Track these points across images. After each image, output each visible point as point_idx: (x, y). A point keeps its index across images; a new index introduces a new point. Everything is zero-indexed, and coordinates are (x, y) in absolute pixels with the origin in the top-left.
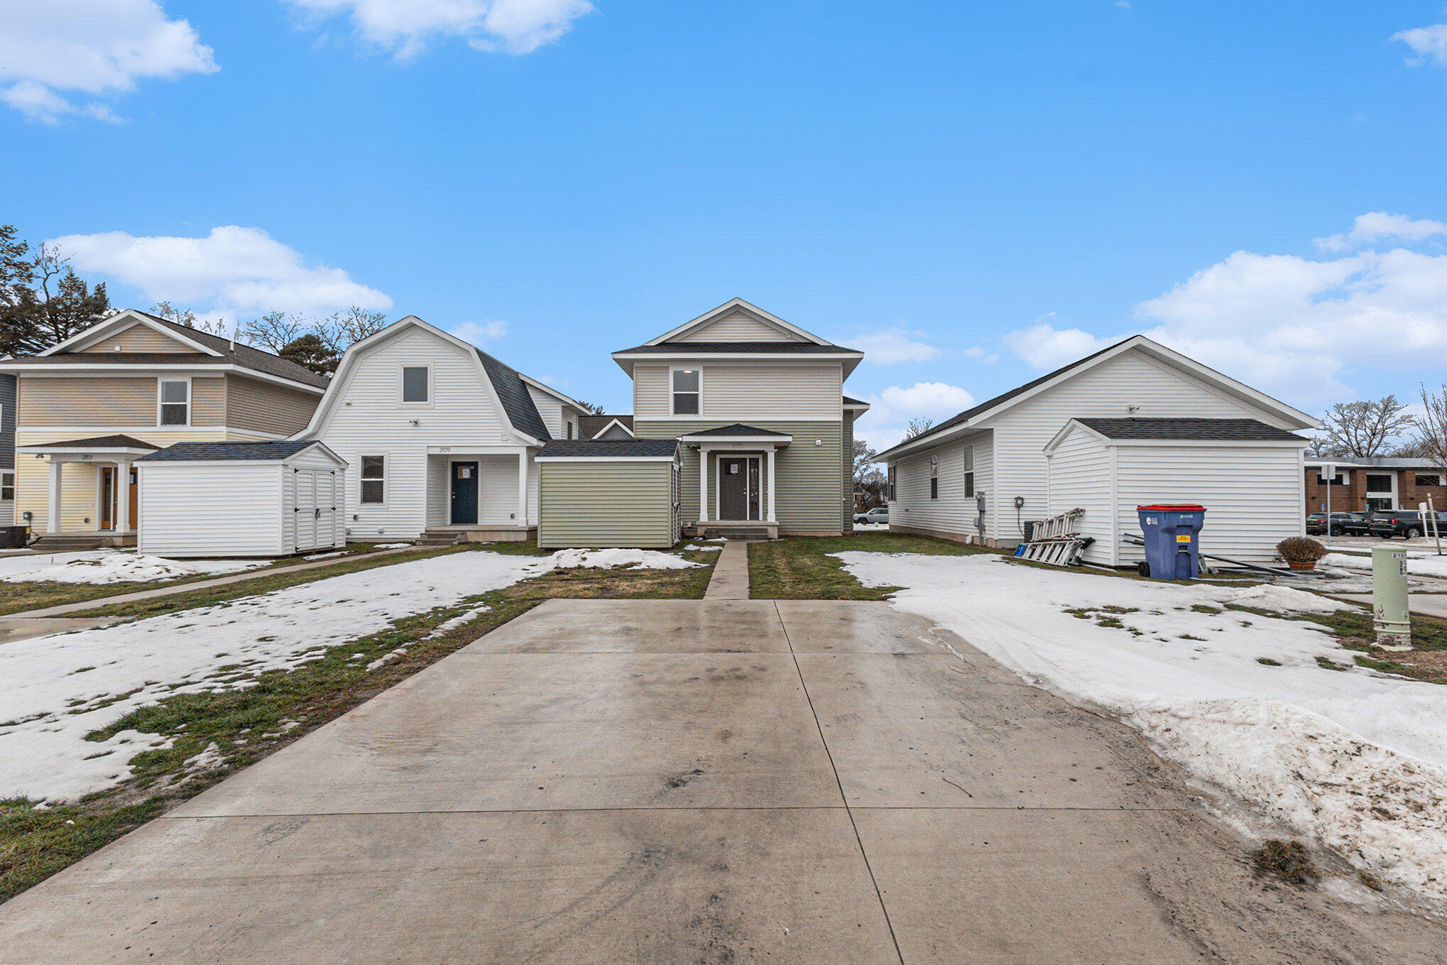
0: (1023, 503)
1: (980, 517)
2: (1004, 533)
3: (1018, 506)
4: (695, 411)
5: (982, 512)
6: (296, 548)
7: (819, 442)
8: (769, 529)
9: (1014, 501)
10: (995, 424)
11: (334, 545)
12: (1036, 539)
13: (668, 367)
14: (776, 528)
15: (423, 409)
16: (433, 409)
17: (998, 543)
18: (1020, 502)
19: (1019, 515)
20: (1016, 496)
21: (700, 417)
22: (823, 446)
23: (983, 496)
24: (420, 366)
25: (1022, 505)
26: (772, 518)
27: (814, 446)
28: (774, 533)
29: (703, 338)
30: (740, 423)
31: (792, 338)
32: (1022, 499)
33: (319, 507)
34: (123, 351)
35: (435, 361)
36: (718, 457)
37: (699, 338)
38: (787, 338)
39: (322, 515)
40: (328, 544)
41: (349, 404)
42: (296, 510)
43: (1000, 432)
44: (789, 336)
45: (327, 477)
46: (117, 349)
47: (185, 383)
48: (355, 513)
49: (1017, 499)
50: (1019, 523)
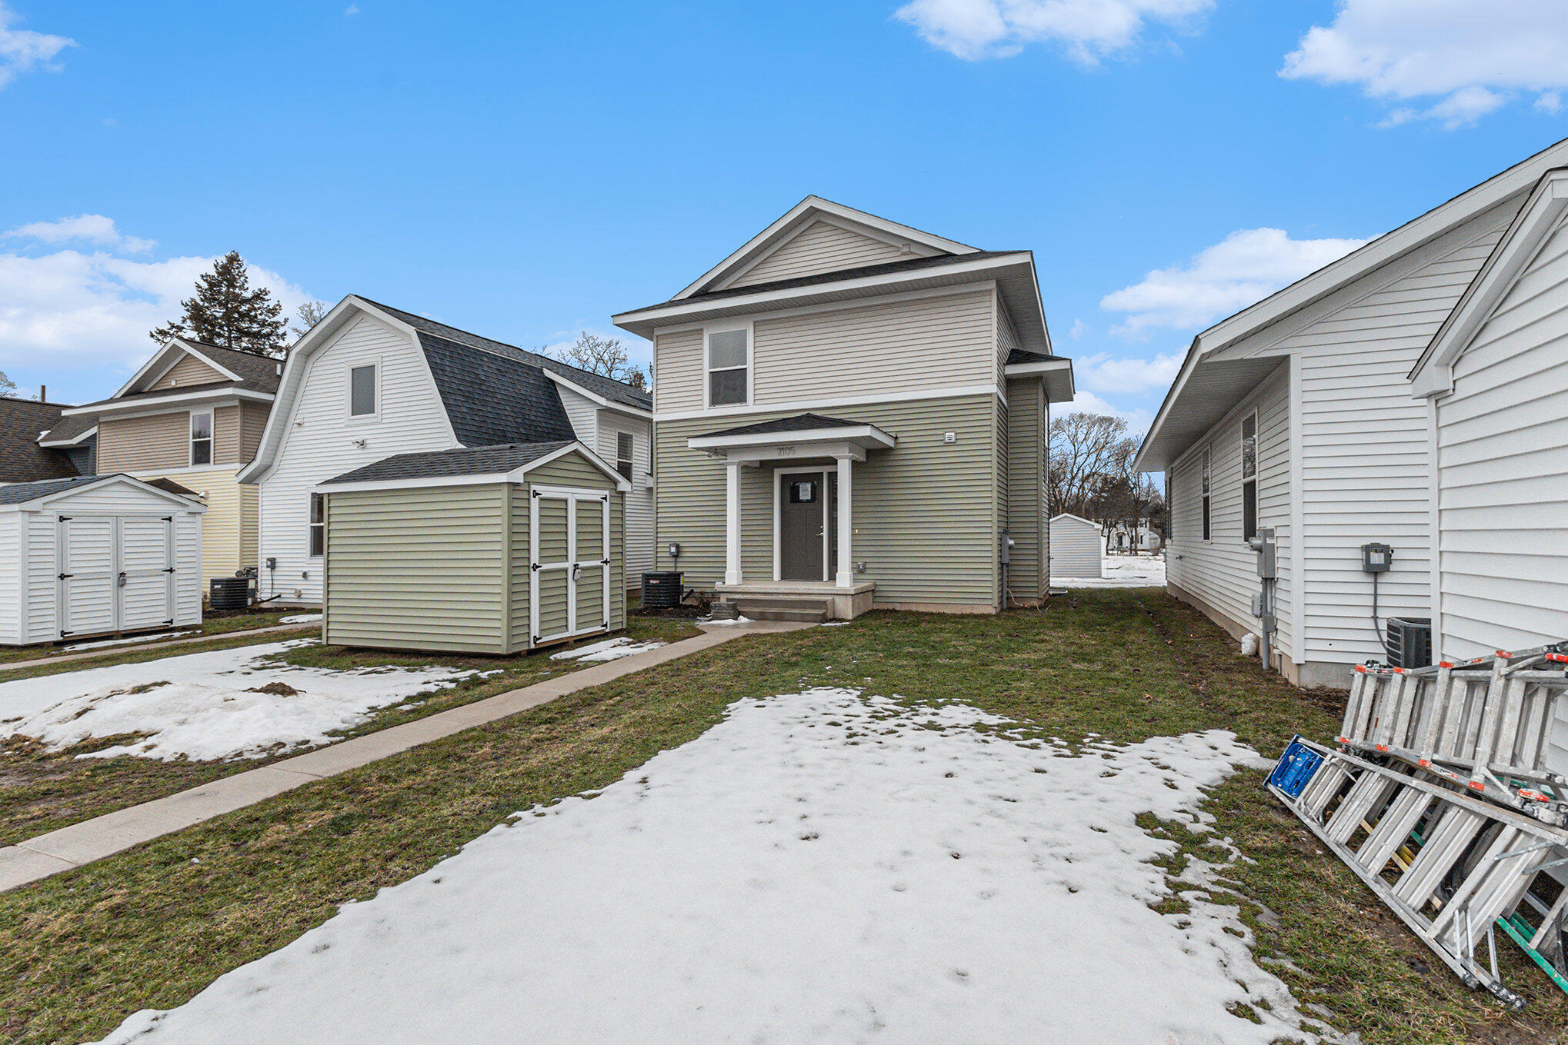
0: (1389, 560)
1: (1264, 597)
2: (1325, 646)
3: (1375, 572)
4: (742, 399)
5: (1269, 581)
6: (63, 633)
7: (950, 435)
8: (839, 600)
9: (1359, 554)
10: (1290, 343)
11: (171, 622)
12: (1358, 741)
13: (702, 330)
14: (850, 598)
15: (366, 424)
16: (381, 423)
17: (1304, 671)
18: (1377, 558)
19: (1376, 595)
20: (1367, 542)
21: (749, 408)
22: (959, 442)
23: (1269, 541)
24: (361, 366)
25: (1385, 568)
26: (845, 580)
27: (941, 444)
28: (846, 609)
29: (761, 276)
30: (811, 412)
31: (912, 253)
32: (1387, 551)
33: (125, 569)
34: (178, 386)
35: (383, 355)
36: (778, 473)
37: (756, 277)
38: (904, 254)
39: (129, 581)
40: (158, 621)
41: (299, 424)
42: (62, 577)
43: (1309, 363)
44: (906, 250)
45: (157, 526)
46: (173, 383)
47: (209, 415)
48: (306, 570)
49: (1368, 549)
50: (1375, 618)
